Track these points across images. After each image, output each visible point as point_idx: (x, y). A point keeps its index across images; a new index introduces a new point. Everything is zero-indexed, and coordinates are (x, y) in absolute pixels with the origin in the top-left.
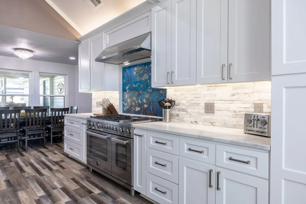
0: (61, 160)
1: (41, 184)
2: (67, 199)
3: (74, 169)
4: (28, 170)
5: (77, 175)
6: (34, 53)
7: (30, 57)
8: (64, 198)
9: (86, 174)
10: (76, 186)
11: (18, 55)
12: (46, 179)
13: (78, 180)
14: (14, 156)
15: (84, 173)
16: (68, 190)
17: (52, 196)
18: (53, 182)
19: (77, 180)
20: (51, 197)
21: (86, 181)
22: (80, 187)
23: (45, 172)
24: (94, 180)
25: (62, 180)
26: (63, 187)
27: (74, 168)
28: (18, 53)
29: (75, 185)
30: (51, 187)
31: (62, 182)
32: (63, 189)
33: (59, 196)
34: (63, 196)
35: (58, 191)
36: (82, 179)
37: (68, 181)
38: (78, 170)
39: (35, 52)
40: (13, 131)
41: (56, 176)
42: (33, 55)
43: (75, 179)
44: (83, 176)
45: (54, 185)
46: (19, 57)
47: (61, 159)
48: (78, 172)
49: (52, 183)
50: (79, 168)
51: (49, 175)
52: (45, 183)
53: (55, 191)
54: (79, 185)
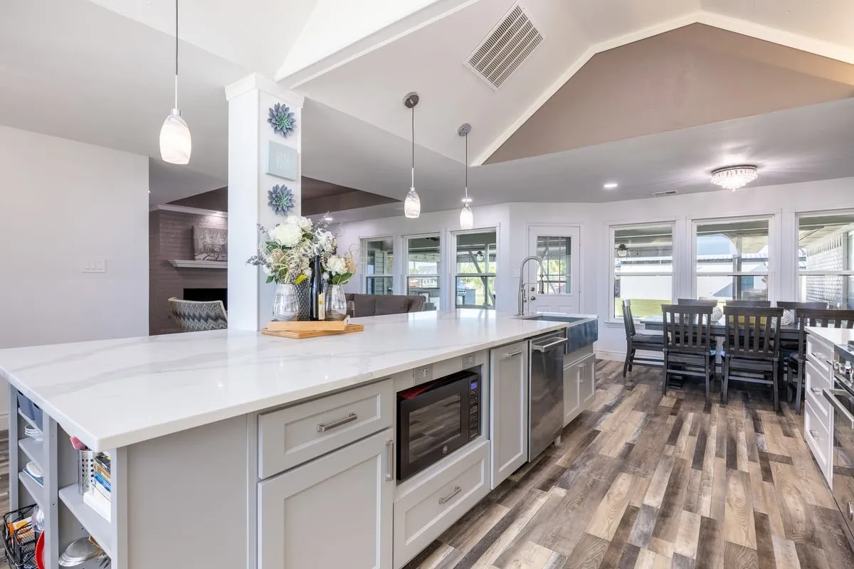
0: (787, 455)
1: (675, 483)
2: (689, 549)
3: (797, 497)
4: (686, 443)
5: (785, 514)
6: (759, 171)
7: (749, 181)
8: (686, 541)
9: (819, 528)
10: (747, 537)
11: (719, 184)
12: (698, 480)
13: (773, 528)
14: (690, 406)
15: (816, 520)
16: (717, 534)
17: (668, 520)
18: (705, 494)
19: (769, 525)
20: (664, 521)
21: (796, 544)
22: (756, 548)
23: (713, 463)
24: (829, 559)
25: (728, 502)
26: (716, 518)
27: (799, 492)
28: (718, 180)
29: (747, 533)
30: (689, 501)
31: (724, 506)
32: (707, 522)
33: (681, 530)
34: (688, 536)
35: (691, 521)
36: (790, 532)
37: (744, 512)
38: (805, 503)
39: (761, 166)
40: (698, 353)
41: (725, 484)
42: (757, 174)
43: (768, 520)
44: (801, 528)
45: (699, 500)
46: (724, 187)
47: (790, 453)
48: (801, 508)
49: (700, 495)
50: (816, 500)
51: (712, 475)
52: (685, 485)
53: (685, 515)
54: (758, 541)
